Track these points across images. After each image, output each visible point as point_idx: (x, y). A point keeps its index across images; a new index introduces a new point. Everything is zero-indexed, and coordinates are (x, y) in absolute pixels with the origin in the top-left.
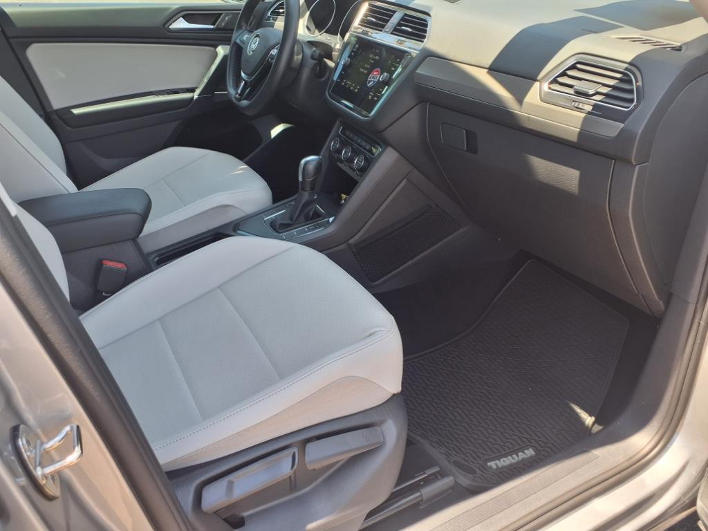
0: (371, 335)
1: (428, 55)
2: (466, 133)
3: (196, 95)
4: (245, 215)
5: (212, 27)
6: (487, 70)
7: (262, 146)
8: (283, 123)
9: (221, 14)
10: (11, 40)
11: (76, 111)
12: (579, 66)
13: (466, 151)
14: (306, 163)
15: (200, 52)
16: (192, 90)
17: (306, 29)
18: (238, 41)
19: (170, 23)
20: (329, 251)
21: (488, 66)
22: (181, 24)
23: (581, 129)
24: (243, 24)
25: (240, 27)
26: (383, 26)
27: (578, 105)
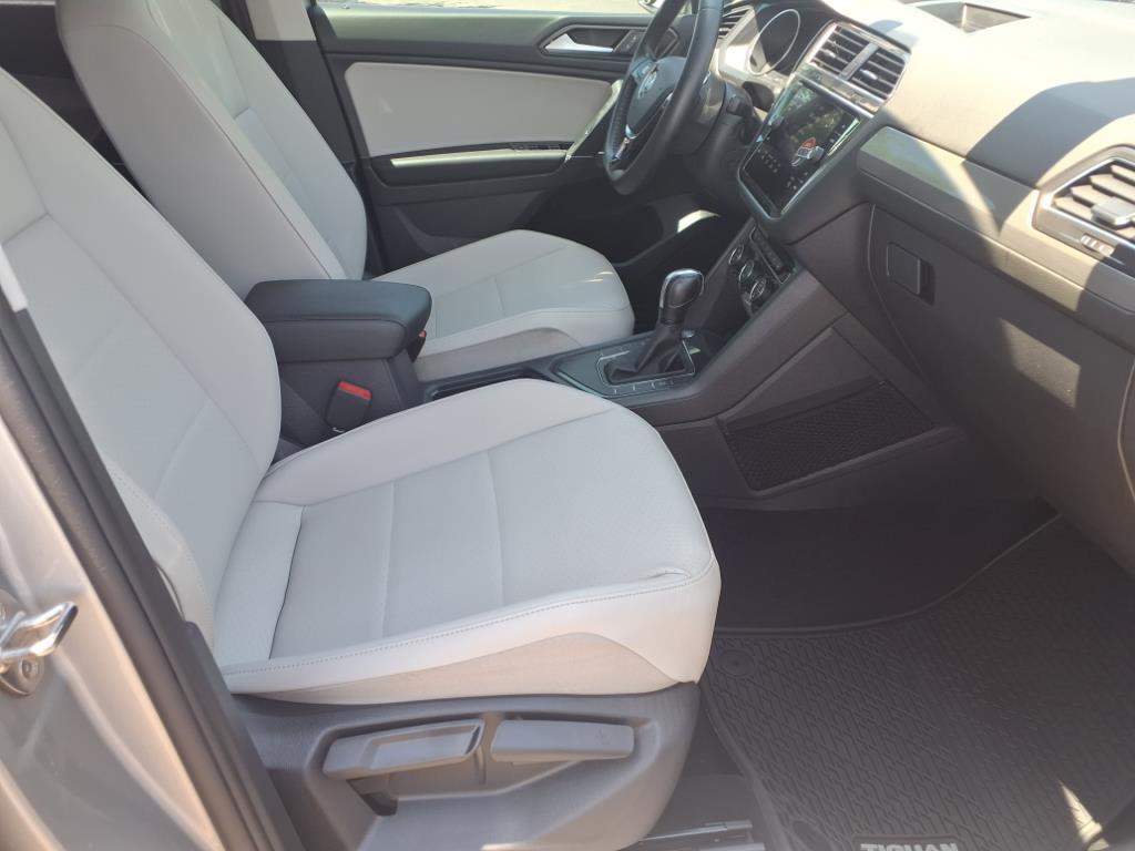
0: (659, 576)
1: (886, 122)
2: (921, 264)
3: (569, 154)
4: (578, 347)
5: (610, 50)
6: (963, 160)
7: (661, 243)
8: (702, 209)
9: (628, 31)
10: (329, 56)
11: (397, 162)
12: (1116, 169)
13: (919, 296)
14: (674, 279)
15: (588, 87)
16: (565, 146)
17: (749, 62)
18: (635, 74)
19: (546, 41)
20: (670, 428)
21: (965, 153)
22: (565, 44)
23: (1086, 288)
24: (648, 48)
25: (642, 52)
26: (842, 66)
27: (1091, 241)
